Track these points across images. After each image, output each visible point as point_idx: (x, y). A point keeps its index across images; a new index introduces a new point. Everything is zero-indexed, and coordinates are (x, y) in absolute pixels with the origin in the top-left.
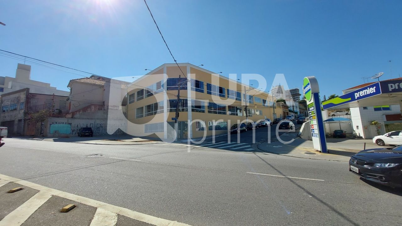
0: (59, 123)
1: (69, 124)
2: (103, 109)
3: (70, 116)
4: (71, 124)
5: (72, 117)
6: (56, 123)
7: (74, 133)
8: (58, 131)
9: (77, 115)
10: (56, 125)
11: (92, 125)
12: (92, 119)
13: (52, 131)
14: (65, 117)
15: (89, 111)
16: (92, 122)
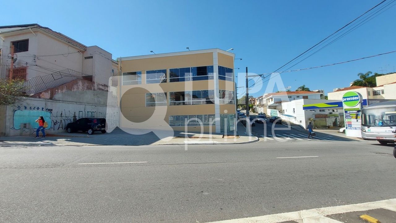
0: (30, 108)
1: (49, 110)
2: (92, 89)
3: (47, 95)
4: (52, 110)
5: (51, 98)
6: (26, 108)
7: (57, 126)
8: (29, 124)
9: (59, 95)
10: (26, 112)
11: (81, 113)
12: (81, 103)
13: (17, 125)
14: (40, 98)
15: (76, 90)
16: (82, 107)
